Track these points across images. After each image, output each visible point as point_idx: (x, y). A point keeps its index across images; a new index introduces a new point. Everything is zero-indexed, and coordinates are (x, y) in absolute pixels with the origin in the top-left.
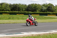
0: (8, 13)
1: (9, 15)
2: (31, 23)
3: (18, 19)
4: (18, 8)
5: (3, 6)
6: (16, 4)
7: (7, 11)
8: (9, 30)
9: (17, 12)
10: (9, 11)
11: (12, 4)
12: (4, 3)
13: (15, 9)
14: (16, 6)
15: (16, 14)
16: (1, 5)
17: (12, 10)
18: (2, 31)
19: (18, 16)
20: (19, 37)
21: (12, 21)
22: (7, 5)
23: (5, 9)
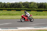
0: (36, 10)
1: (36, 12)
2: (26, 19)
3: (44, 15)
4: (44, 6)
5: (32, 5)
6: (43, 3)
7: (35, 9)
8: (37, 24)
9: (43, 9)
10: (37, 8)
11: (39, 3)
12: (32, 2)
13: (41, 6)
14: (42, 4)
15: (42, 11)
16: (30, 4)
17: (39, 8)
18: (31, 25)
19: (44, 12)
20: (45, 30)
21: (39, 17)
22: (35, 3)
23: (33, 7)
